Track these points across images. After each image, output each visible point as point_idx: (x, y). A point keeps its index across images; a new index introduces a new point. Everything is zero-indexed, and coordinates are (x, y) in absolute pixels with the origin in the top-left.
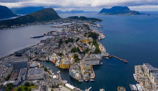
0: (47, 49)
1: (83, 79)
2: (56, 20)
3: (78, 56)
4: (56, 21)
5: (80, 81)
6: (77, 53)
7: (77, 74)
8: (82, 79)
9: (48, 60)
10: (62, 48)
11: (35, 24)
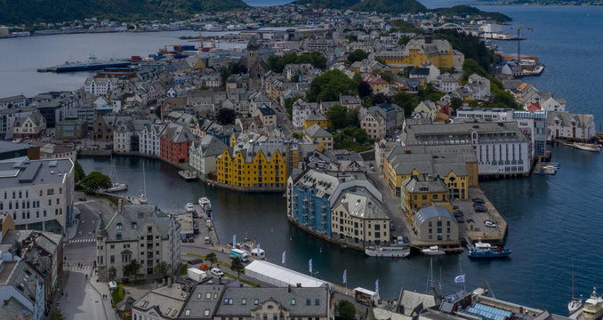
0: (129, 99)
1: (406, 240)
2: (219, 15)
3: (356, 121)
4: (216, 20)
5: (379, 252)
6: (351, 103)
7: (351, 198)
8: (393, 238)
9: (128, 148)
10: (239, 86)
11: (87, 27)
